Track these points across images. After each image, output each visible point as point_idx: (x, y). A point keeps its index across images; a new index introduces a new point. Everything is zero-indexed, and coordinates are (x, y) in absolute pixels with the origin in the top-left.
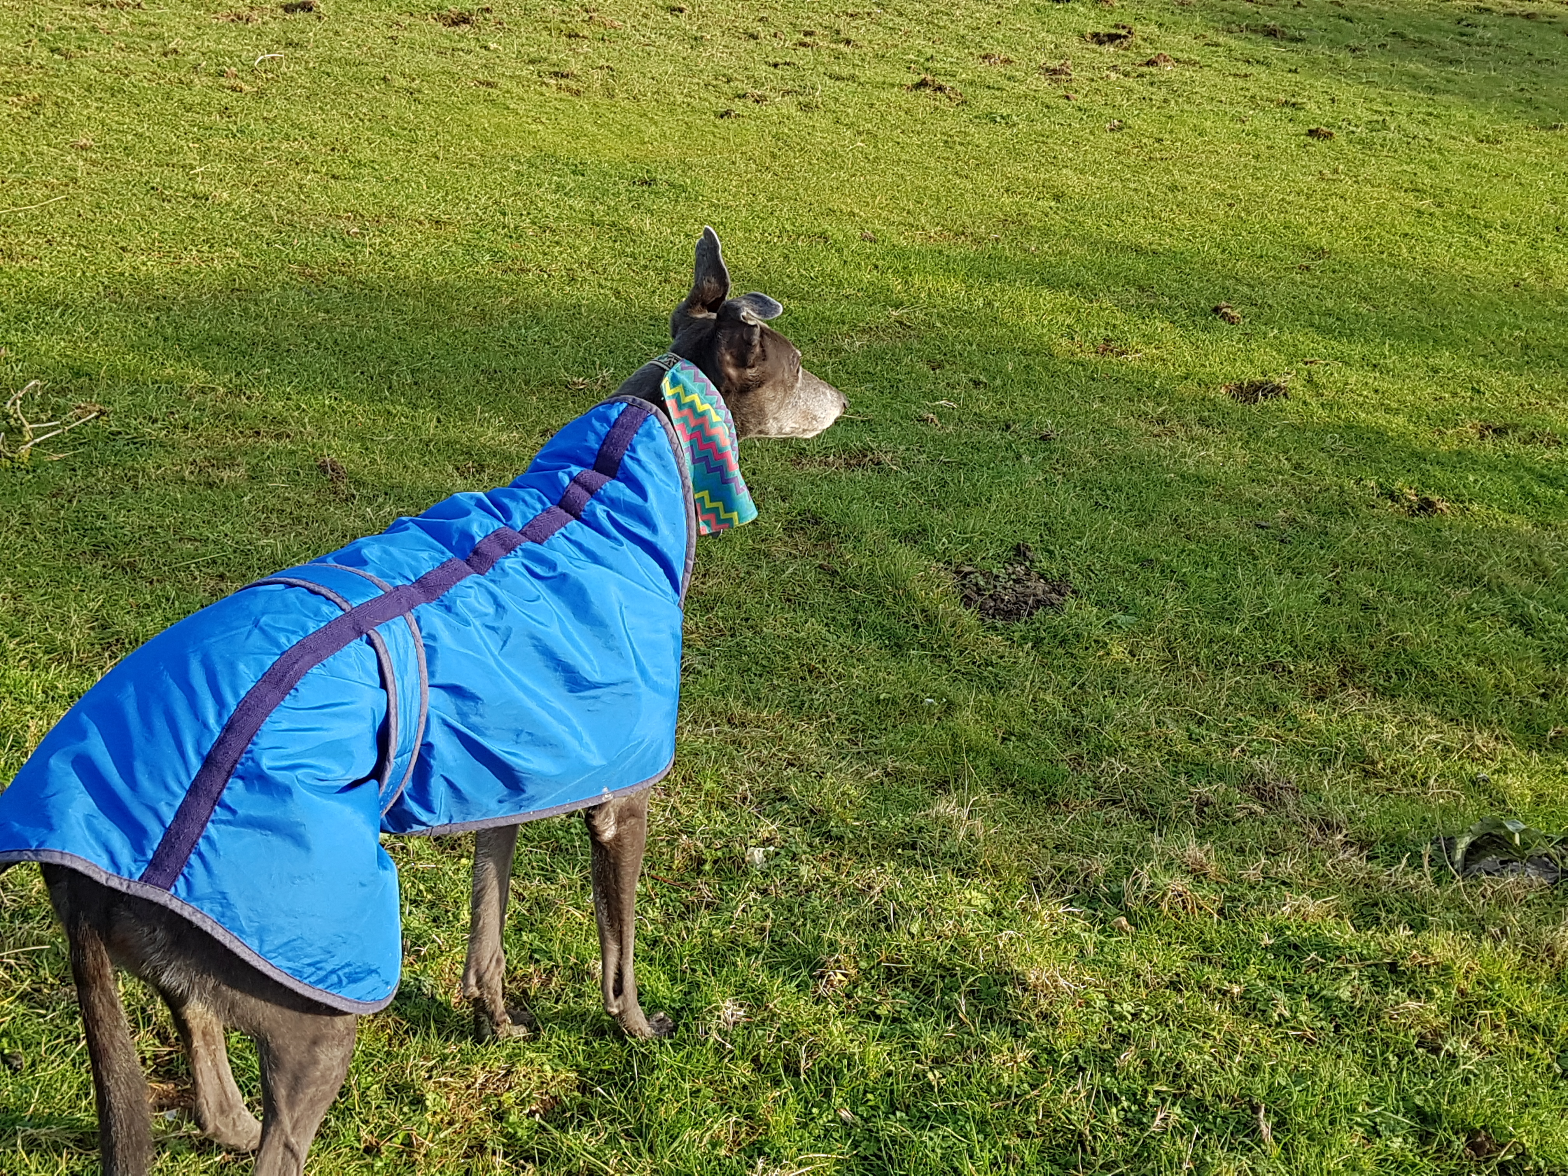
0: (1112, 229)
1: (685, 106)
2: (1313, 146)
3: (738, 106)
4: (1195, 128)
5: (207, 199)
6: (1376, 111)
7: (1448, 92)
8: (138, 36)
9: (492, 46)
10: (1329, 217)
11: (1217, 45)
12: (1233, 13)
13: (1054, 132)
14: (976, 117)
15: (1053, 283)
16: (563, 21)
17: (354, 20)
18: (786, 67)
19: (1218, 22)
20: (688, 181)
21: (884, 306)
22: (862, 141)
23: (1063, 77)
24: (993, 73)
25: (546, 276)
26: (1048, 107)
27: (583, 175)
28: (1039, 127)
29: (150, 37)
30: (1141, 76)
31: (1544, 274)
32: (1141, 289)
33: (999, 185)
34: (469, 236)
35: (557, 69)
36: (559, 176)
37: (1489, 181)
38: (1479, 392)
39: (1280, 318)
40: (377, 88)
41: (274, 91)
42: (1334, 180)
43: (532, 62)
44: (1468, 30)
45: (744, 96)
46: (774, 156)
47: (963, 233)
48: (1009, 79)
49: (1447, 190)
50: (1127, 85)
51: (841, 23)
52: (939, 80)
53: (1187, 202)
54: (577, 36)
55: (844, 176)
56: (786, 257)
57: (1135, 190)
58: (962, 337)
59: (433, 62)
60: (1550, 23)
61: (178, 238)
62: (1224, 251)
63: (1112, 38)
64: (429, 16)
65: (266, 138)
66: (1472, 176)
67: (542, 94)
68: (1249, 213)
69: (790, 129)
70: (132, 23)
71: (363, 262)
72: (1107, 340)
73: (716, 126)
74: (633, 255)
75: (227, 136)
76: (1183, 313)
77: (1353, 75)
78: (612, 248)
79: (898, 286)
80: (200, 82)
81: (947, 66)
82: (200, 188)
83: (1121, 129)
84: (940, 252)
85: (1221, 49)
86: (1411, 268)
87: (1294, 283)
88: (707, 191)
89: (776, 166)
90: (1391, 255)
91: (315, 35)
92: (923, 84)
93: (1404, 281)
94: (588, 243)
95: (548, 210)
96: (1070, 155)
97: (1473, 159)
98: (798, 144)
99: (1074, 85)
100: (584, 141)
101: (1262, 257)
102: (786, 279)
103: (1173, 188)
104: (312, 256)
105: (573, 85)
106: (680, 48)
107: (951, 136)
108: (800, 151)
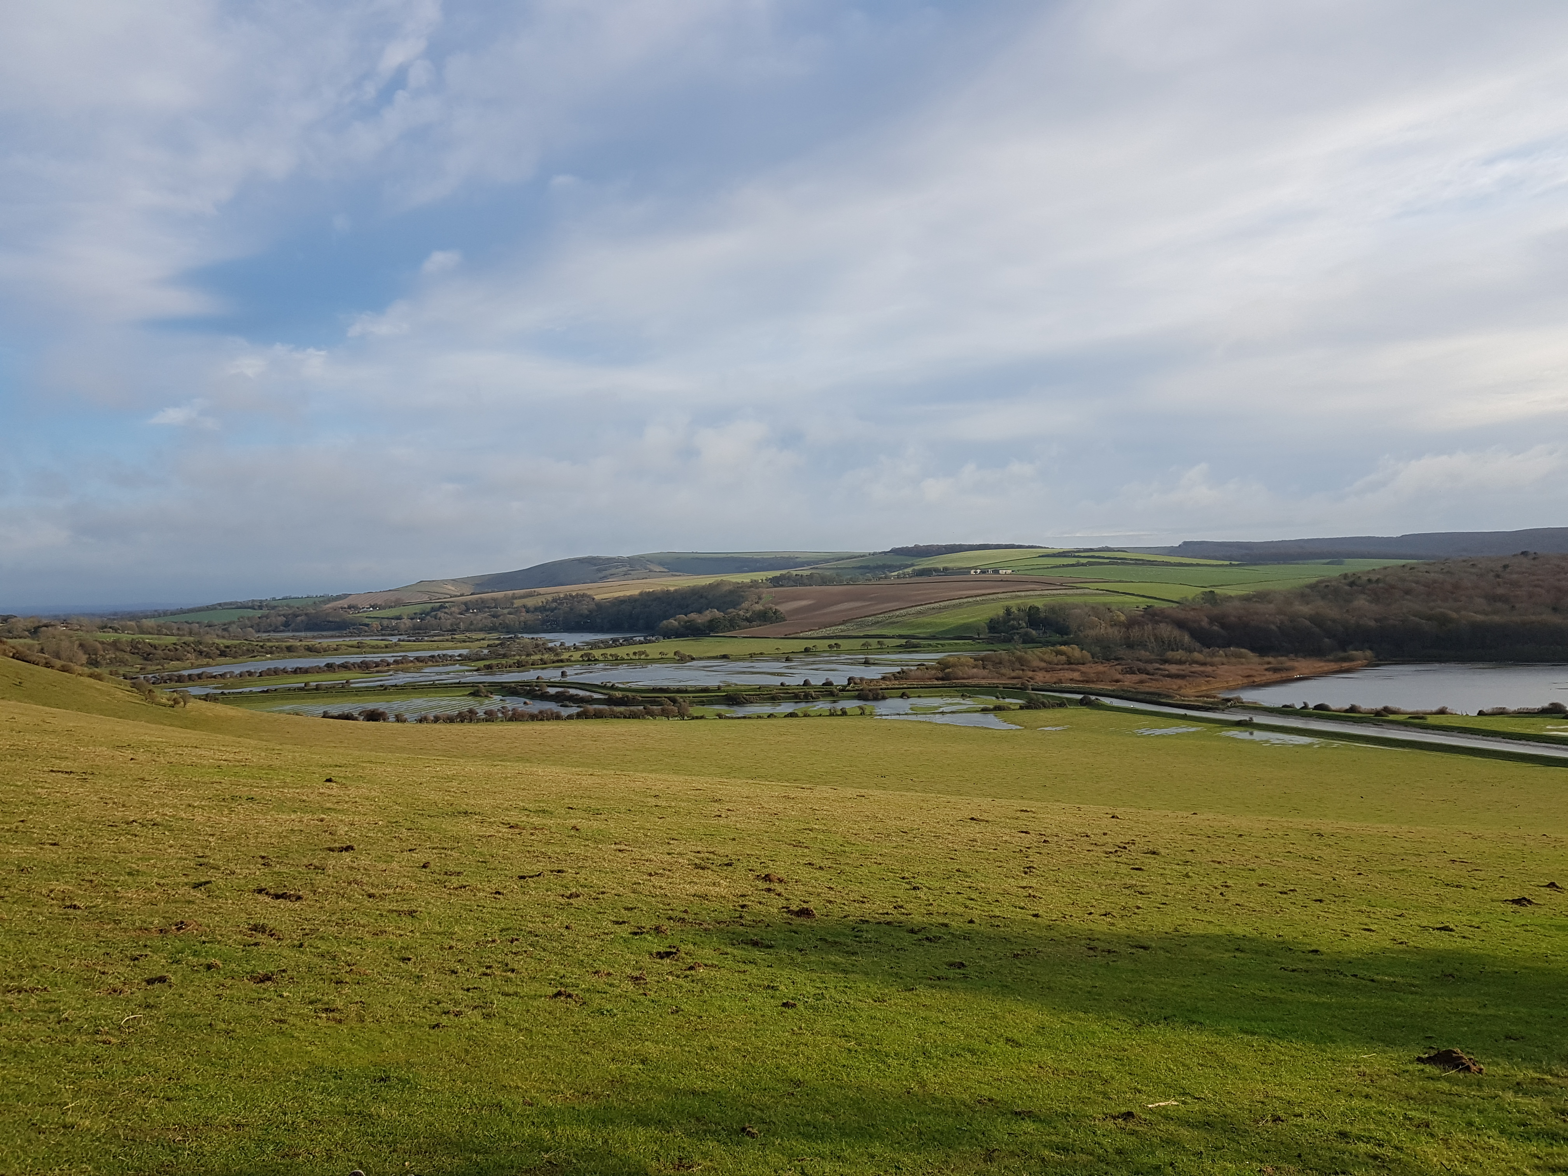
0: (677, 1080)
1: (410, 1023)
2: (786, 1013)
3: (444, 1021)
4: (719, 1007)
5: (73, 1128)
6: (818, 987)
7: (853, 972)
8: (42, 1011)
9: (285, 994)
10: (800, 1059)
11: (727, 954)
12: (734, 933)
13: (639, 1017)
14: (592, 1013)
15: (644, 1121)
16: (333, 974)
17: (194, 985)
18: (475, 990)
19: (725, 939)
20: (411, 1076)
21: (539, 1152)
22: (523, 1036)
23: (642, 981)
24: (600, 983)
25: (311, 1157)
26: (634, 1001)
27: (341, 1079)
28: (629, 1015)
29: (50, 1012)
30: (686, 977)
31: (922, 1084)
32: (698, 1120)
33: (608, 1057)
34: (260, 1133)
35: (327, 1007)
36: (325, 1082)
37: (884, 1026)
38: (899, 1168)
39: (781, 1130)
40: (205, 1031)
41: (133, 1041)
42: (800, 1034)
43: (311, 1003)
44: (859, 934)
45: (448, 1012)
46: (467, 1051)
47: (587, 1093)
48: (610, 986)
49: (862, 1035)
50: (679, 983)
51: (508, 959)
52: (569, 990)
53: (719, 1057)
54: (342, 982)
55: (511, 1060)
56: (475, 1123)
57: (689, 1052)
58: (590, 1169)
59: (244, 1010)
60: (899, 926)
61: (46, 1161)
62: (744, 1087)
63: (668, 954)
64: (245, 978)
65: (123, 1076)
66: (874, 1024)
67: (317, 1025)
68: (755, 1061)
69: (478, 1032)
70: (39, 1002)
71: (182, 1163)
72: (680, 1159)
73: (429, 1035)
74: (372, 1135)
75: (95, 1077)
76: (724, 1133)
77: (802, 966)
78: (358, 1131)
79: (546, 1134)
80: (80, 1039)
81: (573, 980)
82: (69, 1120)
83: (677, 1012)
84: (574, 1108)
85: (729, 956)
86: (850, 1087)
87: (786, 1105)
88: (423, 1081)
89: (468, 1059)
90: (837, 1080)
91: (166, 998)
92: (559, 994)
93: (847, 1097)
94: (341, 1129)
95: (316, 1107)
96: (649, 1032)
97: (872, 1013)
98: (483, 1042)
99: (648, 986)
100: (343, 1054)
101: (765, 1089)
102: (475, 1140)
103: (711, 1048)
104: (145, 1162)
105: (337, 1015)
106: (408, 984)
107: (577, 1027)
108: (483, 1047)
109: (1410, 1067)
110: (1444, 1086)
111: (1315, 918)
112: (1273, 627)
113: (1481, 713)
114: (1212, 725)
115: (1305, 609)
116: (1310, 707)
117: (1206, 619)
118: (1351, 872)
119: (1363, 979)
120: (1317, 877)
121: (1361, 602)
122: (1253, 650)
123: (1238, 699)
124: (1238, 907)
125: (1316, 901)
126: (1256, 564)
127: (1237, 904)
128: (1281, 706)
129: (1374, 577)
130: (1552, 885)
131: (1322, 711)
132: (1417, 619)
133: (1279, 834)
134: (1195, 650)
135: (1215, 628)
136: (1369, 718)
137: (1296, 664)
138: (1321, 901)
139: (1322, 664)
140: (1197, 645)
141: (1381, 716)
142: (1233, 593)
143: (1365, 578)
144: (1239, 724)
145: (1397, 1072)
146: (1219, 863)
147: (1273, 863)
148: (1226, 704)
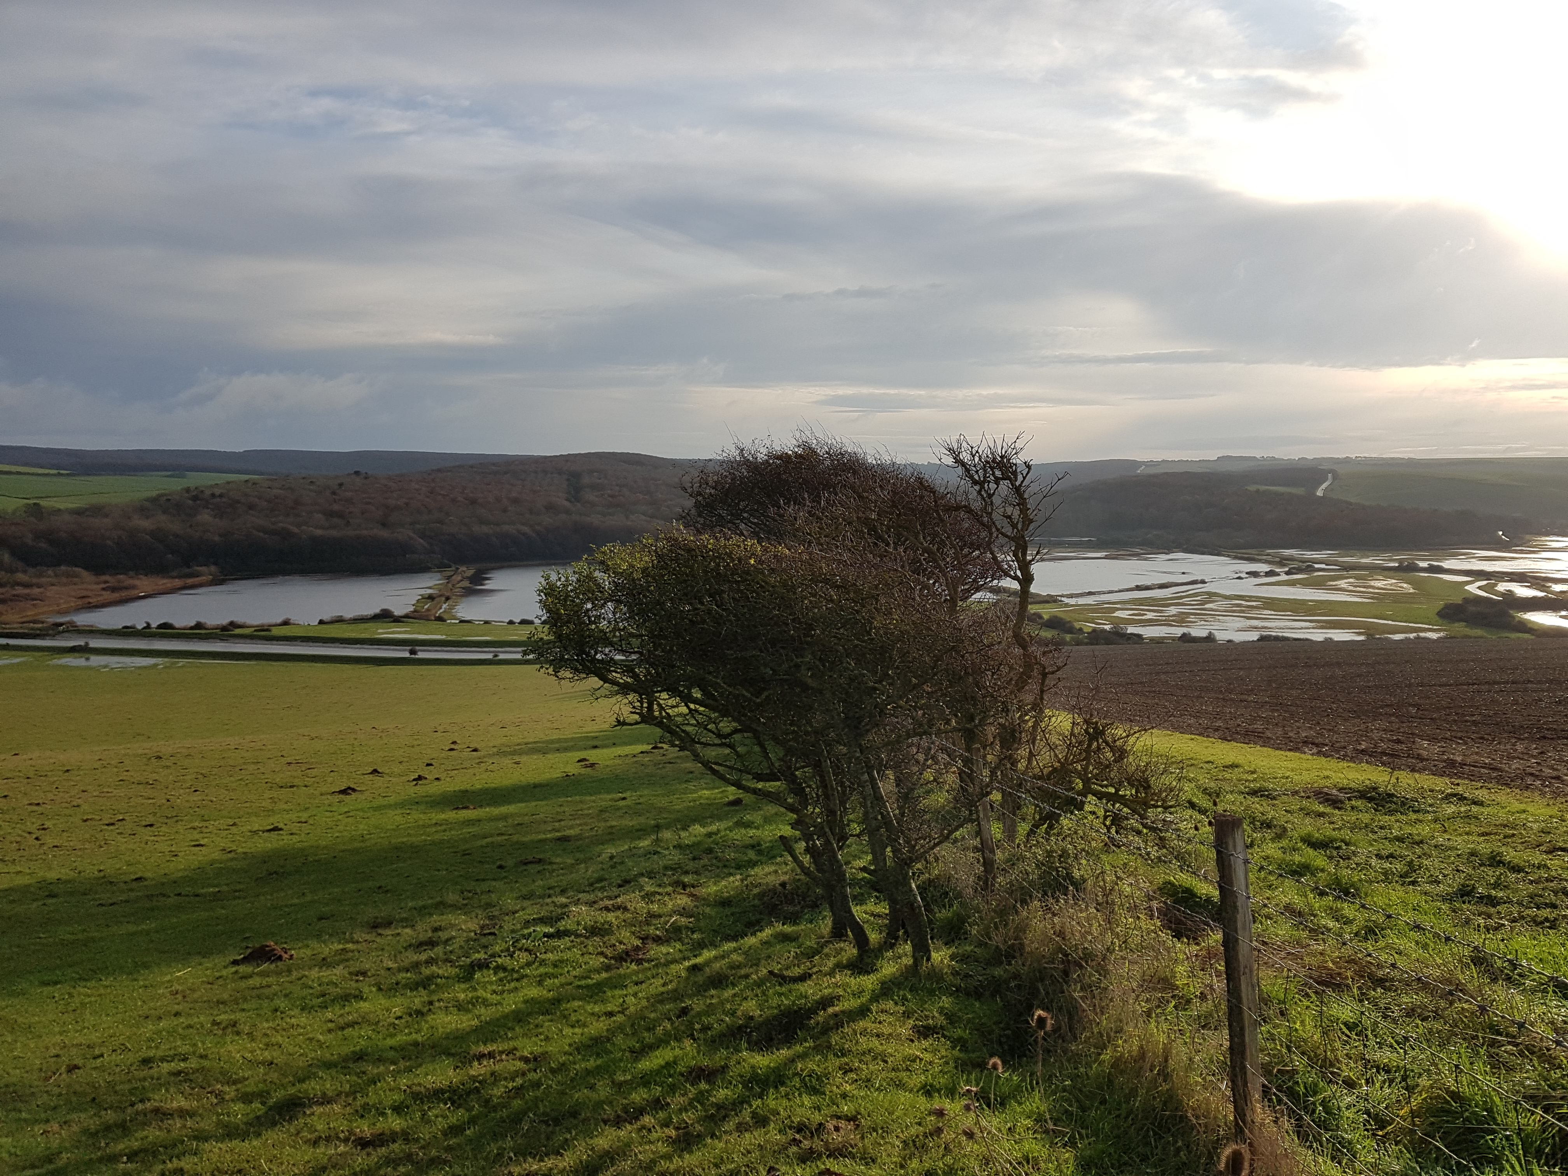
109: (224, 973)
110: (256, 981)
111: (143, 845)
112: (109, 542)
113: (321, 622)
114: (40, 654)
115: (145, 524)
116: (153, 626)
117: (30, 536)
118: (187, 790)
119: (187, 896)
120: (151, 801)
121: (205, 517)
122: (86, 568)
123: (71, 623)
124: (55, 849)
125: (146, 826)
126: (89, 475)
127: (54, 847)
128: (121, 627)
129: (217, 492)
130: (375, 771)
131: (166, 630)
132: (261, 534)
133: (113, 762)
134: (17, 571)
135: (43, 545)
136: (216, 634)
137: (137, 582)
138: (151, 825)
139: (165, 581)
140: (20, 565)
141: (228, 631)
142: (62, 506)
143: (208, 492)
144: (73, 650)
145: (211, 980)
146: (38, 804)
147: (103, 795)
148: (56, 630)
